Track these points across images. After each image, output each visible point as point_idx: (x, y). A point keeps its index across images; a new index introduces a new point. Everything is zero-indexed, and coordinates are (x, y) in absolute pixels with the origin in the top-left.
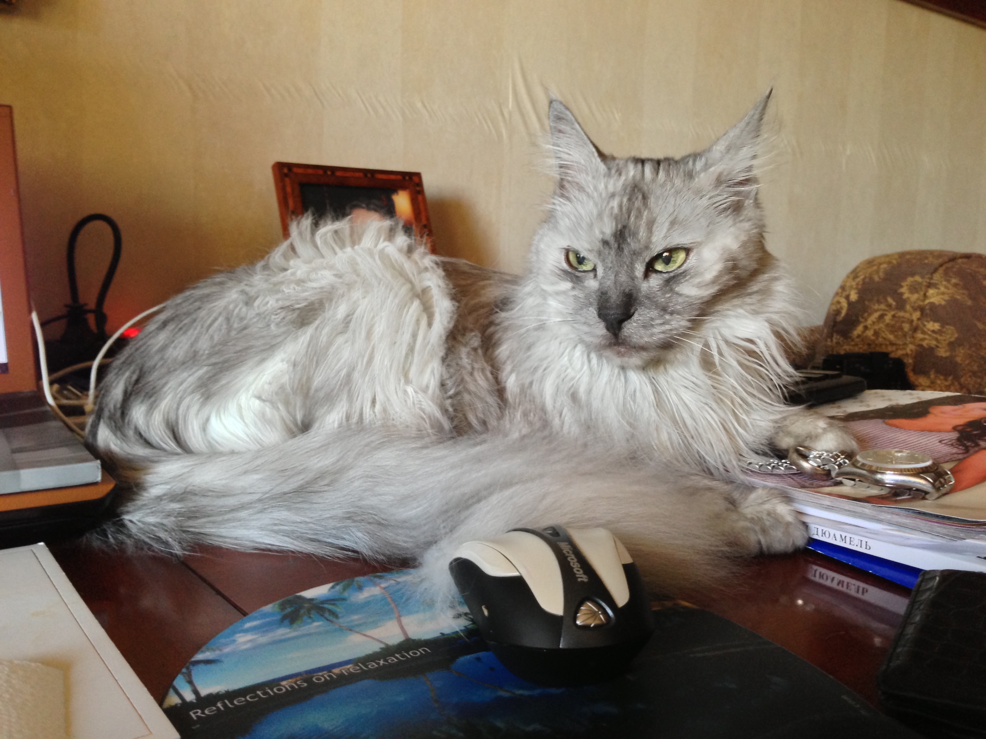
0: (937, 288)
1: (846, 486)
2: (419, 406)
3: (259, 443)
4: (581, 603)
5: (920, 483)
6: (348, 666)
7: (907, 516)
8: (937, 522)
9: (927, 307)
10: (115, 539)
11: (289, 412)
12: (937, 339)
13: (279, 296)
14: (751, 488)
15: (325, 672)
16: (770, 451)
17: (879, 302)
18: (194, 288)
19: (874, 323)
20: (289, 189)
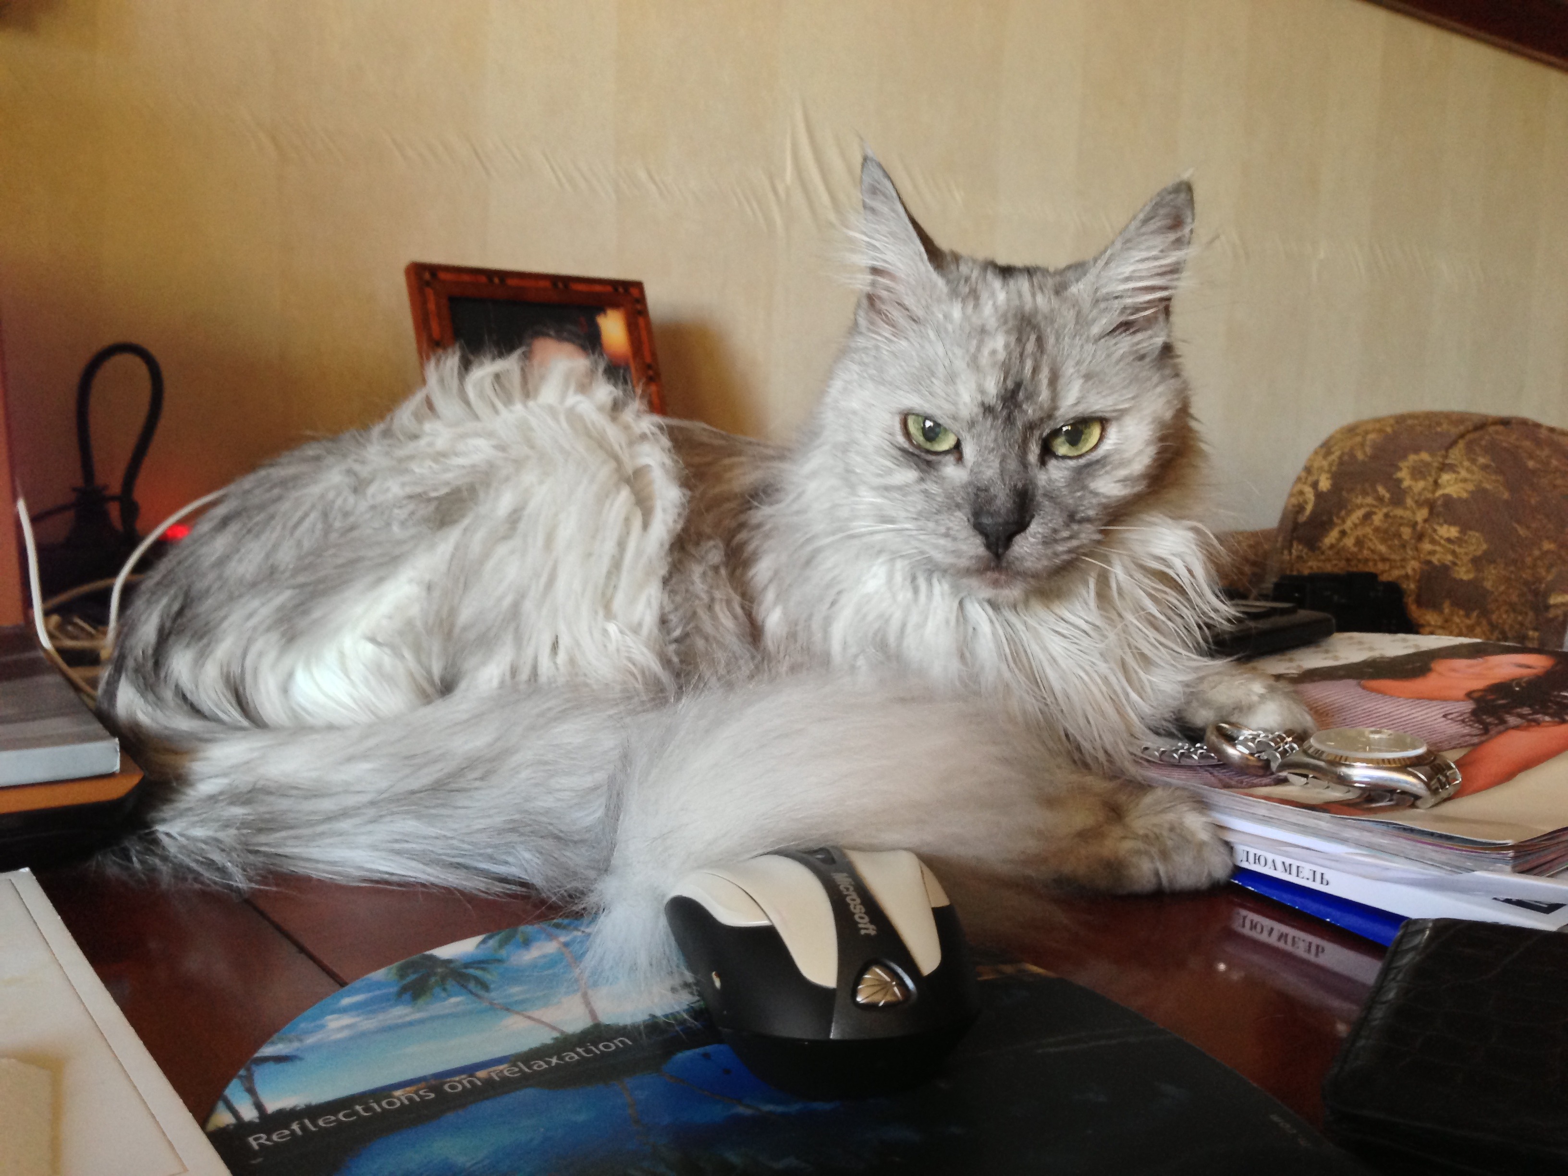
0: (1455, 472)
1: (1292, 784)
2: (627, 654)
3: (372, 712)
4: (865, 969)
5: (1406, 782)
6: (501, 1067)
7: (1384, 834)
8: (1429, 844)
9: (1439, 502)
10: (142, 862)
11: (419, 661)
12: (1454, 553)
13: (406, 478)
14: (1144, 787)
15: (463, 1076)
16: (1178, 730)
17: (1365, 494)
18: (271, 465)
19: (1356, 526)
20: (432, 306)
